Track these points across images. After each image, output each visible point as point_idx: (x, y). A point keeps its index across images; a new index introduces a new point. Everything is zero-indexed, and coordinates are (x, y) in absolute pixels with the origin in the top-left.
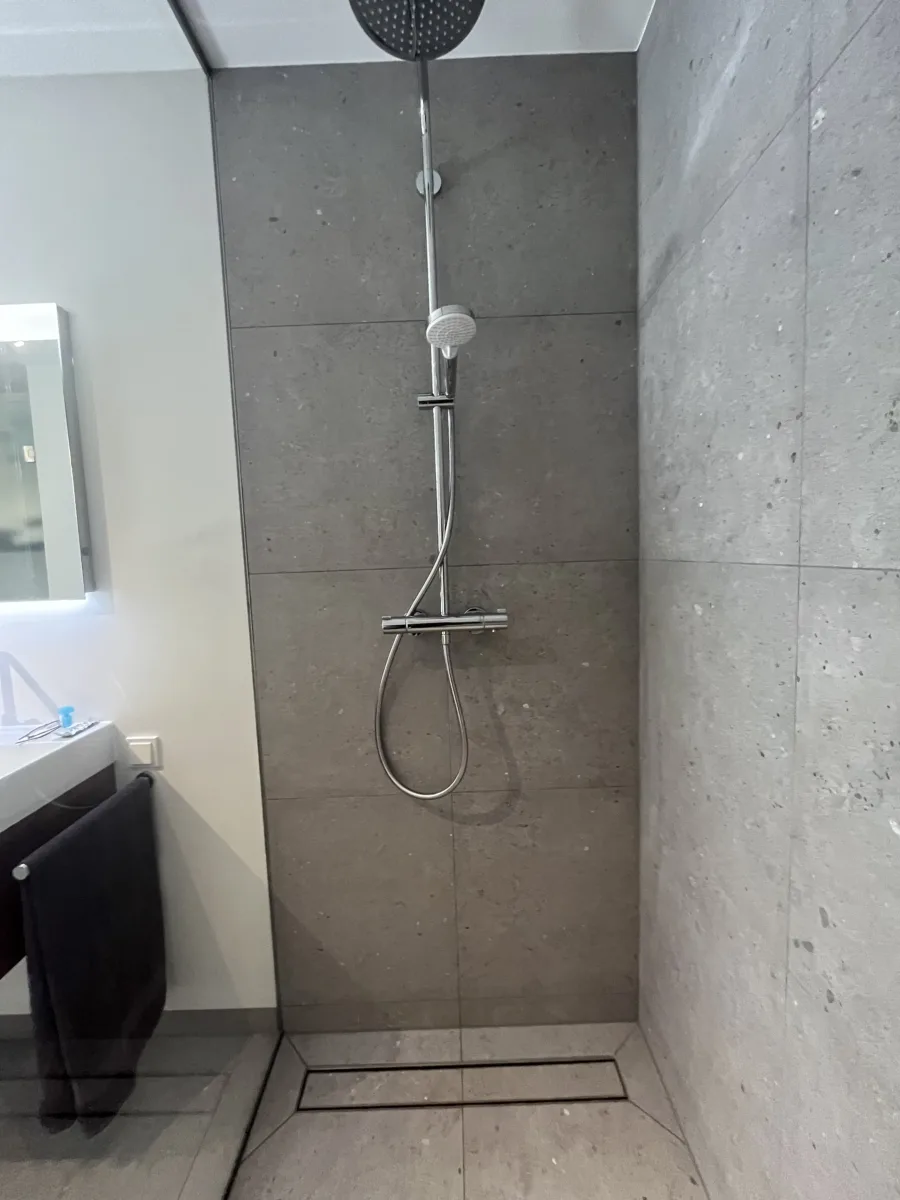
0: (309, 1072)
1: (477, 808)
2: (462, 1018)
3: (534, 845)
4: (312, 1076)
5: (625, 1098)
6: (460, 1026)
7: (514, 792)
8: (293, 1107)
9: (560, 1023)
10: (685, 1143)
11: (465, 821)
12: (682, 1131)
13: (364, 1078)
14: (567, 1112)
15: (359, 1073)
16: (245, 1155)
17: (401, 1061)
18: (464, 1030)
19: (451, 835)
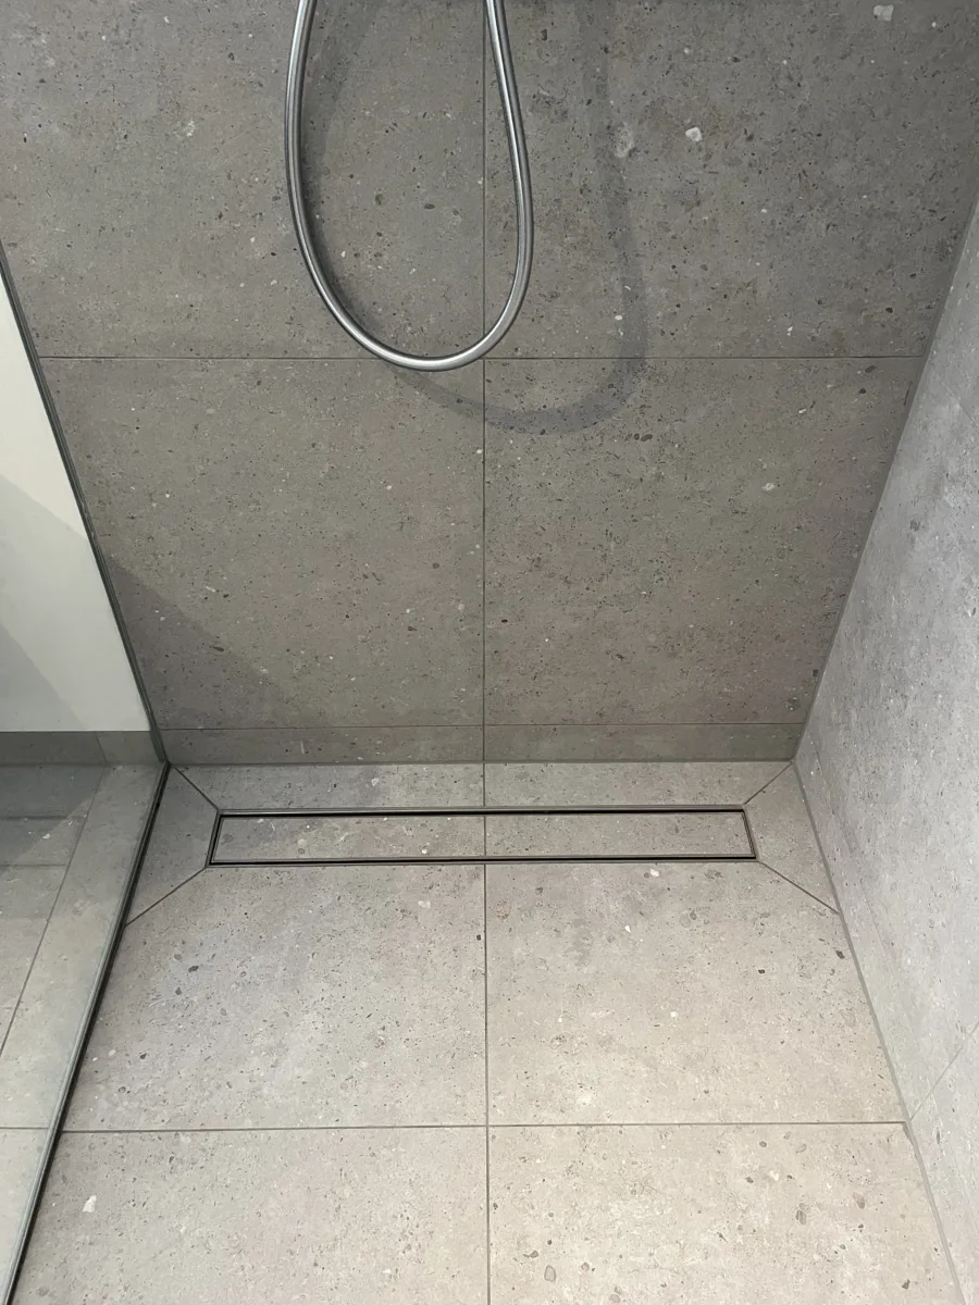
0: (221, 817)
1: (544, 395)
2: (488, 751)
3: (659, 477)
4: (226, 821)
5: (753, 858)
6: (484, 760)
7: (632, 361)
8: (203, 859)
9: (660, 759)
10: (838, 912)
11: (511, 422)
12: (836, 897)
13: (321, 825)
14: (655, 873)
15: (309, 819)
16: (132, 916)
17: (379, 804)
18: (488, 766)
19: (480, 452)
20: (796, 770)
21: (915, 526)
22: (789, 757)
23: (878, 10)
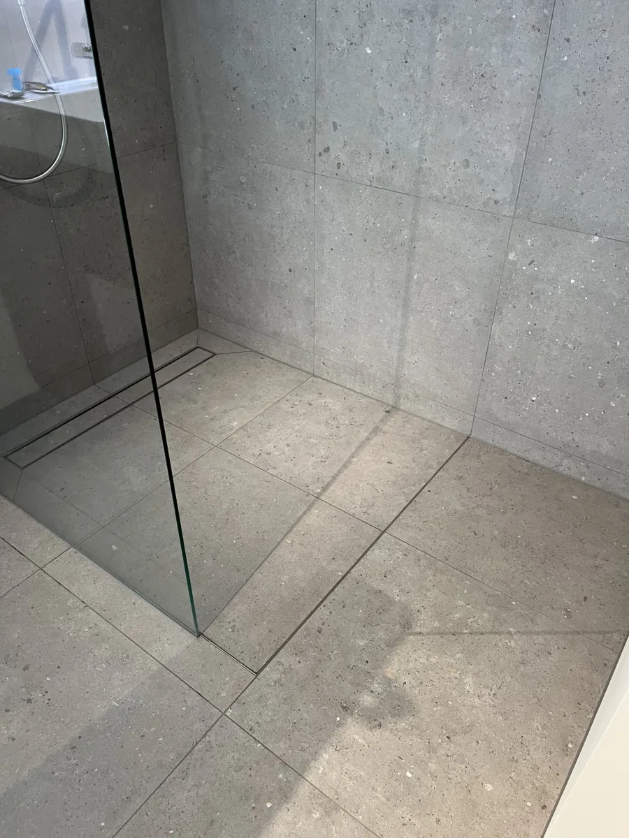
0: (6, 457)
5: (215, 355)
10: (252, 351)
11: (60, 205)
12: (247, 348)
14: (191, 374)
18: (97, 384)
19: (52, 221)
20: (202, 329)
21: (205, 197)
22: (197, 327)
23: (124, 27)
